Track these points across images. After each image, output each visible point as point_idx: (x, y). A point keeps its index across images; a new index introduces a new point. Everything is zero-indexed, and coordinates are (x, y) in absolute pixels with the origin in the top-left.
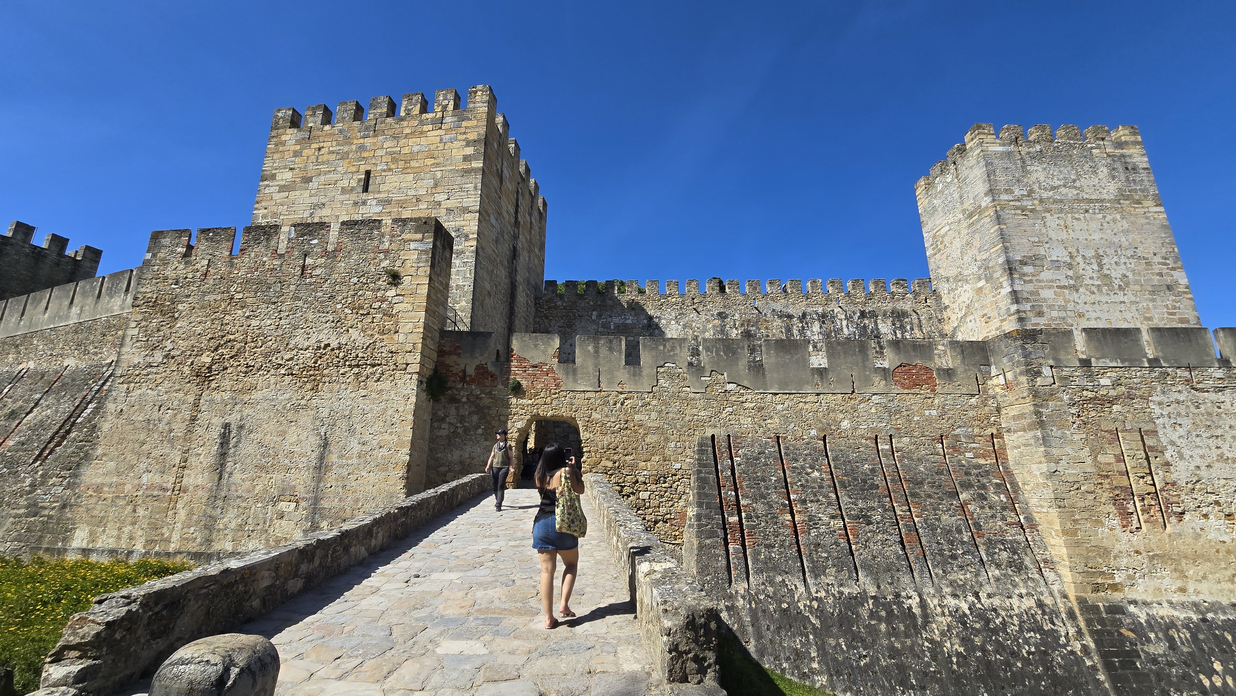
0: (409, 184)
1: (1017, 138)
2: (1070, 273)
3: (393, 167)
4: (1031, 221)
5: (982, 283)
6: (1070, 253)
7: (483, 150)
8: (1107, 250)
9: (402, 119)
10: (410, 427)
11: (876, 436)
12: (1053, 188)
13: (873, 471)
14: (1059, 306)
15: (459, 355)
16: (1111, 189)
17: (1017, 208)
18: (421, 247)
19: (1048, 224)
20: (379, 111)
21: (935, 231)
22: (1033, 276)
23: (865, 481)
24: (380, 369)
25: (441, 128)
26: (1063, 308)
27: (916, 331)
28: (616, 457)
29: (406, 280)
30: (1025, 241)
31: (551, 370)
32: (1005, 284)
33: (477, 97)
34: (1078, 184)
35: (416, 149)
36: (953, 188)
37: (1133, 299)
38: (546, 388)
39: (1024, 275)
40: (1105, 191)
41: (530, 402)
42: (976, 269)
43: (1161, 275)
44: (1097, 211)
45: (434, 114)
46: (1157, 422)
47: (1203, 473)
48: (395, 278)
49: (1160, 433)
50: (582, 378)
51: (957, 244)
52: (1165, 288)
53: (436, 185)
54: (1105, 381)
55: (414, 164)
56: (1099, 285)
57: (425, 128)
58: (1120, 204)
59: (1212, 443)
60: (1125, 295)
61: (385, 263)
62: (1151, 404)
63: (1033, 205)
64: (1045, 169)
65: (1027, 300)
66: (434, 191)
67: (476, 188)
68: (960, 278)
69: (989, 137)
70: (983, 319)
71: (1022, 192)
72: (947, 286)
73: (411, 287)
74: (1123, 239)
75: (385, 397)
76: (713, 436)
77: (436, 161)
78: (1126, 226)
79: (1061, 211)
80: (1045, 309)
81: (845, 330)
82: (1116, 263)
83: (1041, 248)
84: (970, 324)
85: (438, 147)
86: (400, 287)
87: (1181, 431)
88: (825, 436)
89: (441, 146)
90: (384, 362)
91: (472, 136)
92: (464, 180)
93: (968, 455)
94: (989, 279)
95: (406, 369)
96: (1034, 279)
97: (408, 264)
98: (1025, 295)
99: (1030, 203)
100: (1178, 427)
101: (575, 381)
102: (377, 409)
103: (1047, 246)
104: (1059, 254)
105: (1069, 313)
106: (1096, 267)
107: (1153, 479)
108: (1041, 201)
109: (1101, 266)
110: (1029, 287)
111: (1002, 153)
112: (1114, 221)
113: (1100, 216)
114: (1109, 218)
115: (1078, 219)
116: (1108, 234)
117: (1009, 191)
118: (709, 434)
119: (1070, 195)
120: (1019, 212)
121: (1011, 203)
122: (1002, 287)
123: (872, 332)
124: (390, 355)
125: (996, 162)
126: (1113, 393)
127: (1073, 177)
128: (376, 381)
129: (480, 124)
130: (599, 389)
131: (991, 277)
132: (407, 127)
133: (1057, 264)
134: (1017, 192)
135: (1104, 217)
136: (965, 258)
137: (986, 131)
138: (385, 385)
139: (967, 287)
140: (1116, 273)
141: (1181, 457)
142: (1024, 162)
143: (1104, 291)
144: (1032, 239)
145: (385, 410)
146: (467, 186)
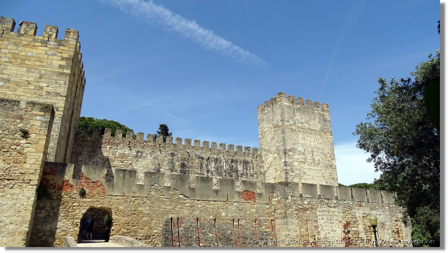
0: (23, 73)
1: (293, 101)
2: (304, 157)
3: (13, 61)
4: (294, 135)
5: (276, 155)
6: (304, 149)
7: (71, 65)
8: (315, 149)
9: (22, 35)
10: (30, 213)
11: (234, 219)
12: (302, 123)
13: (231, 233)
14: (299, 169)
15: (54, 175)
16: (318, 127)
17: (290, 129)
18: (43, 119)
19: (299, 136)
20: (6, 26)
21: (263, 129)
22: (292, 156)
23: (228, 238)
24: (13, 182)
25: (46, 46)
26: (300, 170)
27: (251, 170)
28: (128, 227)
29: (33, 136)
30: (291, 142)
31: (102, 185)
32: (283, 158)
33: (70, 35)
34: (309, 123)
35: (30, 54)
36: (271, 114)
37: (321, 169)
38: (98, 194)
39: (289, 155)
40: (317, 127)
41: (89, 200)
42: (275, 149)
43: (329, 161)
44: (314, 134)
45: (43, 38)
46: (318, 217)
47: (328, 235)
48: (25, 134)
49: (318, 221)
50: (116, 189)
51: (270, 137)
52: (329, 166)
53: (41, 77)
54: (306, 202)
55: (27, 62)
56: (311, 163)
57: (37, 44)
58: (321, 133)
59: (331, 225)
60: (318, 167)
61: (20, 125)
62: (317, 211)
63: (295, 128)
64: (300, 115)
65: (289, 165)
66: (39, 80)
67: (65, 83)
68: (269, 151)
69: (284, 98)
70: (275, 170)
71: (292, 123)
72: (264, 153)
73: (35, 140)
74: (320, 146)
75: (15, 197)
76: (172, 218)
77: (42, 64)
78: (322, 141)
79: (303, 132)
80: (294, 170)
81: (225, 168)
82: (317, 154)
83: (296, 146)
84: (271, 171)
85: (44, 56)
86: (30, 139)
87: (324, 221)
88: (215, 219)
89: (46, 57)
90: (16, 178)
91: (66, 55)
92: (58, 78)
93: (264, 227)
94: (278, 154)
95: (29, 183)
96: (292, 157)
97: (35, 127)
98: (289, 163)
99: (294, 127)
100: (323, 220)
101: (113, 190)
102: (10, 203)
103: (298, 145)
104: (300, 149)
105: (301, 172)
106: (311, 156)
107: (315, 238)
108: (298, 127)
109: (313, 155)
110: (290, 160)
111: (288, 106)
112: (318, 139)
113: (315, 136)
114: (317, 137)
115: (308, 136)
116: (316, 144)
117: (288, 121)
118: (170, 217)
119: (307, 126)
120: (290, 130)
121: (289, 126)
122: (282, 159)
123: (235, 169)
124: (20, 175)
125: (285, 109)
126: (307, 207)
127: (308, 120)
128: (10, 188)
129: (71, 50)
130: (123, 195)
131: (279, 154)
132: (25, 40)
133: (300, 153)
134: (291, 122)
135: (316, 137)
136: (272, 144)
137: (283, 96)
138: (16, 191)
139: (271, 155)
140: (317, 159)
141: (323, 230)
142: (294, 111)
143: (313, 165)
144: (293, 142)
145: (15, 204)
146: (60, 81)
